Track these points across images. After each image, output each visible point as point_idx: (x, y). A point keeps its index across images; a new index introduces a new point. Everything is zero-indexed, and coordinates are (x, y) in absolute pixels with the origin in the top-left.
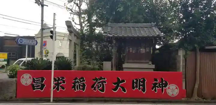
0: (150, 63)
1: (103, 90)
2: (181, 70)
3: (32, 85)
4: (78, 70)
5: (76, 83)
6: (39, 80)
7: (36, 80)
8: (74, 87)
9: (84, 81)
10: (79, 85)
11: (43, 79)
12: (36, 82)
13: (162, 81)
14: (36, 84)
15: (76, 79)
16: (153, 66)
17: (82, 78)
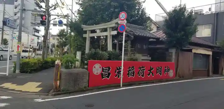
0: (149, 56)
1: (143, 76)
2: (173, 61)
3: (102, 74)
4: (128, 61)
5: (130, 71)
6: (107, 69)
7: (105, 70)
8: (128, 74)
9: (134, 69)
10: (131, 72)
11: (109, 69)
12: (105, 71)
13: (168, 68)
14: (104, 73)
15: (130, 68)
16: (150, 58)
17: (133, 67)
